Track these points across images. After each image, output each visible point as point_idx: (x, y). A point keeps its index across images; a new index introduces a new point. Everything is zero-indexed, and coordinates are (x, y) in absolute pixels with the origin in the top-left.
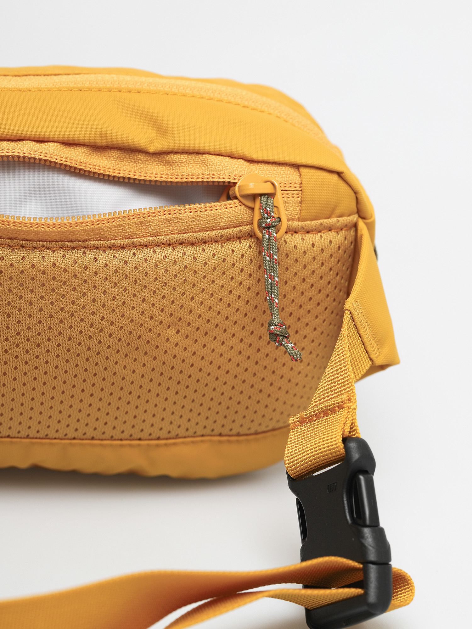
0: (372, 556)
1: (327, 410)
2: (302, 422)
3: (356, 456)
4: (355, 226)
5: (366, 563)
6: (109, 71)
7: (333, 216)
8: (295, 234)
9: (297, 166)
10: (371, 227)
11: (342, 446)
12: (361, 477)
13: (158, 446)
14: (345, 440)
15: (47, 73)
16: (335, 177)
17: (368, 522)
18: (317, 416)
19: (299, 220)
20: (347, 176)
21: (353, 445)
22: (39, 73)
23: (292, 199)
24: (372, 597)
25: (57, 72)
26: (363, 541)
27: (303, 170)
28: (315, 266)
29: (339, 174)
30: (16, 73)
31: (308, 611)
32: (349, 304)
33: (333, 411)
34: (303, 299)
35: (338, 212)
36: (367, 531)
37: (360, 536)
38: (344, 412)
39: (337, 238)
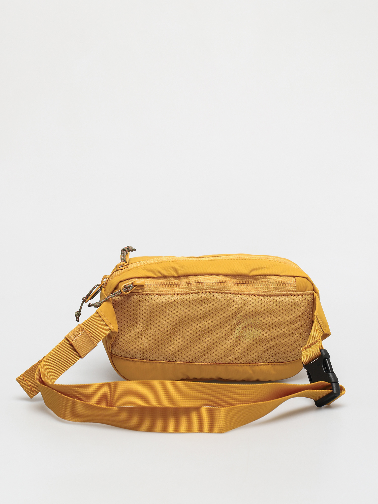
0: (333, 380)
1: (313, 343)
2: (305, 349)
3: (324, 354)
4: (313, 294)
5: (331, 383)
6: (236, 255)
7: (306, 291)
8: (294, 296)
9: (294, 277)
10: (318, 295)
11: (320, 352)
12: (326, 359)
13: (255, 365)
14: (320, 350)
15: (218, 256)
16: (306, 279)
17: (330, 372)
18: (310, 346)
19: (295, 292)
20: (309, 279)
21: (322, 351)
22: (216, 256)
23: (293, 286)
24: (335, 392)
25: (221, 256)
26: (330, 377)
27: (296, 277)
28: (300, 306)
29: (307, 278)
30: (209, 257)
31: (315, 401)
32: (315, 313)
33: (315, 343)
34: (297, 320)
35: (307, 289)
36: (330, 374)
37: (329, 375)
38: (319, 342)
39: (308, 298)
